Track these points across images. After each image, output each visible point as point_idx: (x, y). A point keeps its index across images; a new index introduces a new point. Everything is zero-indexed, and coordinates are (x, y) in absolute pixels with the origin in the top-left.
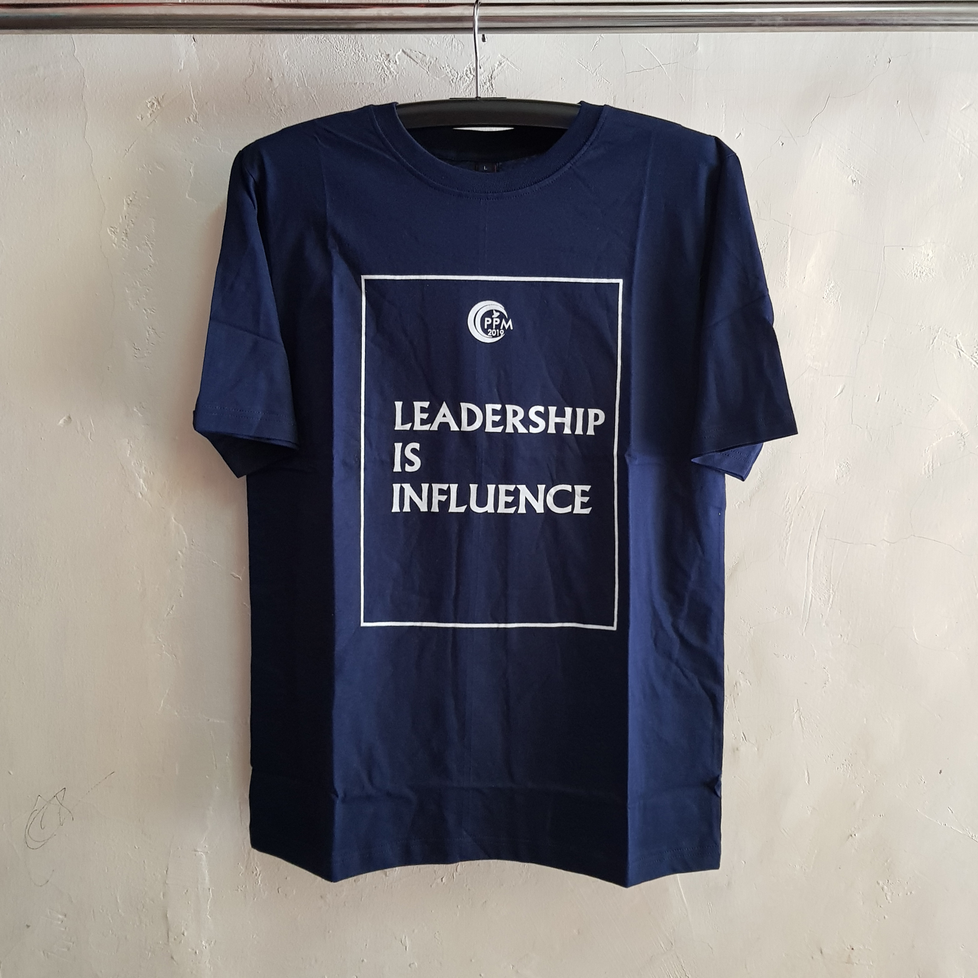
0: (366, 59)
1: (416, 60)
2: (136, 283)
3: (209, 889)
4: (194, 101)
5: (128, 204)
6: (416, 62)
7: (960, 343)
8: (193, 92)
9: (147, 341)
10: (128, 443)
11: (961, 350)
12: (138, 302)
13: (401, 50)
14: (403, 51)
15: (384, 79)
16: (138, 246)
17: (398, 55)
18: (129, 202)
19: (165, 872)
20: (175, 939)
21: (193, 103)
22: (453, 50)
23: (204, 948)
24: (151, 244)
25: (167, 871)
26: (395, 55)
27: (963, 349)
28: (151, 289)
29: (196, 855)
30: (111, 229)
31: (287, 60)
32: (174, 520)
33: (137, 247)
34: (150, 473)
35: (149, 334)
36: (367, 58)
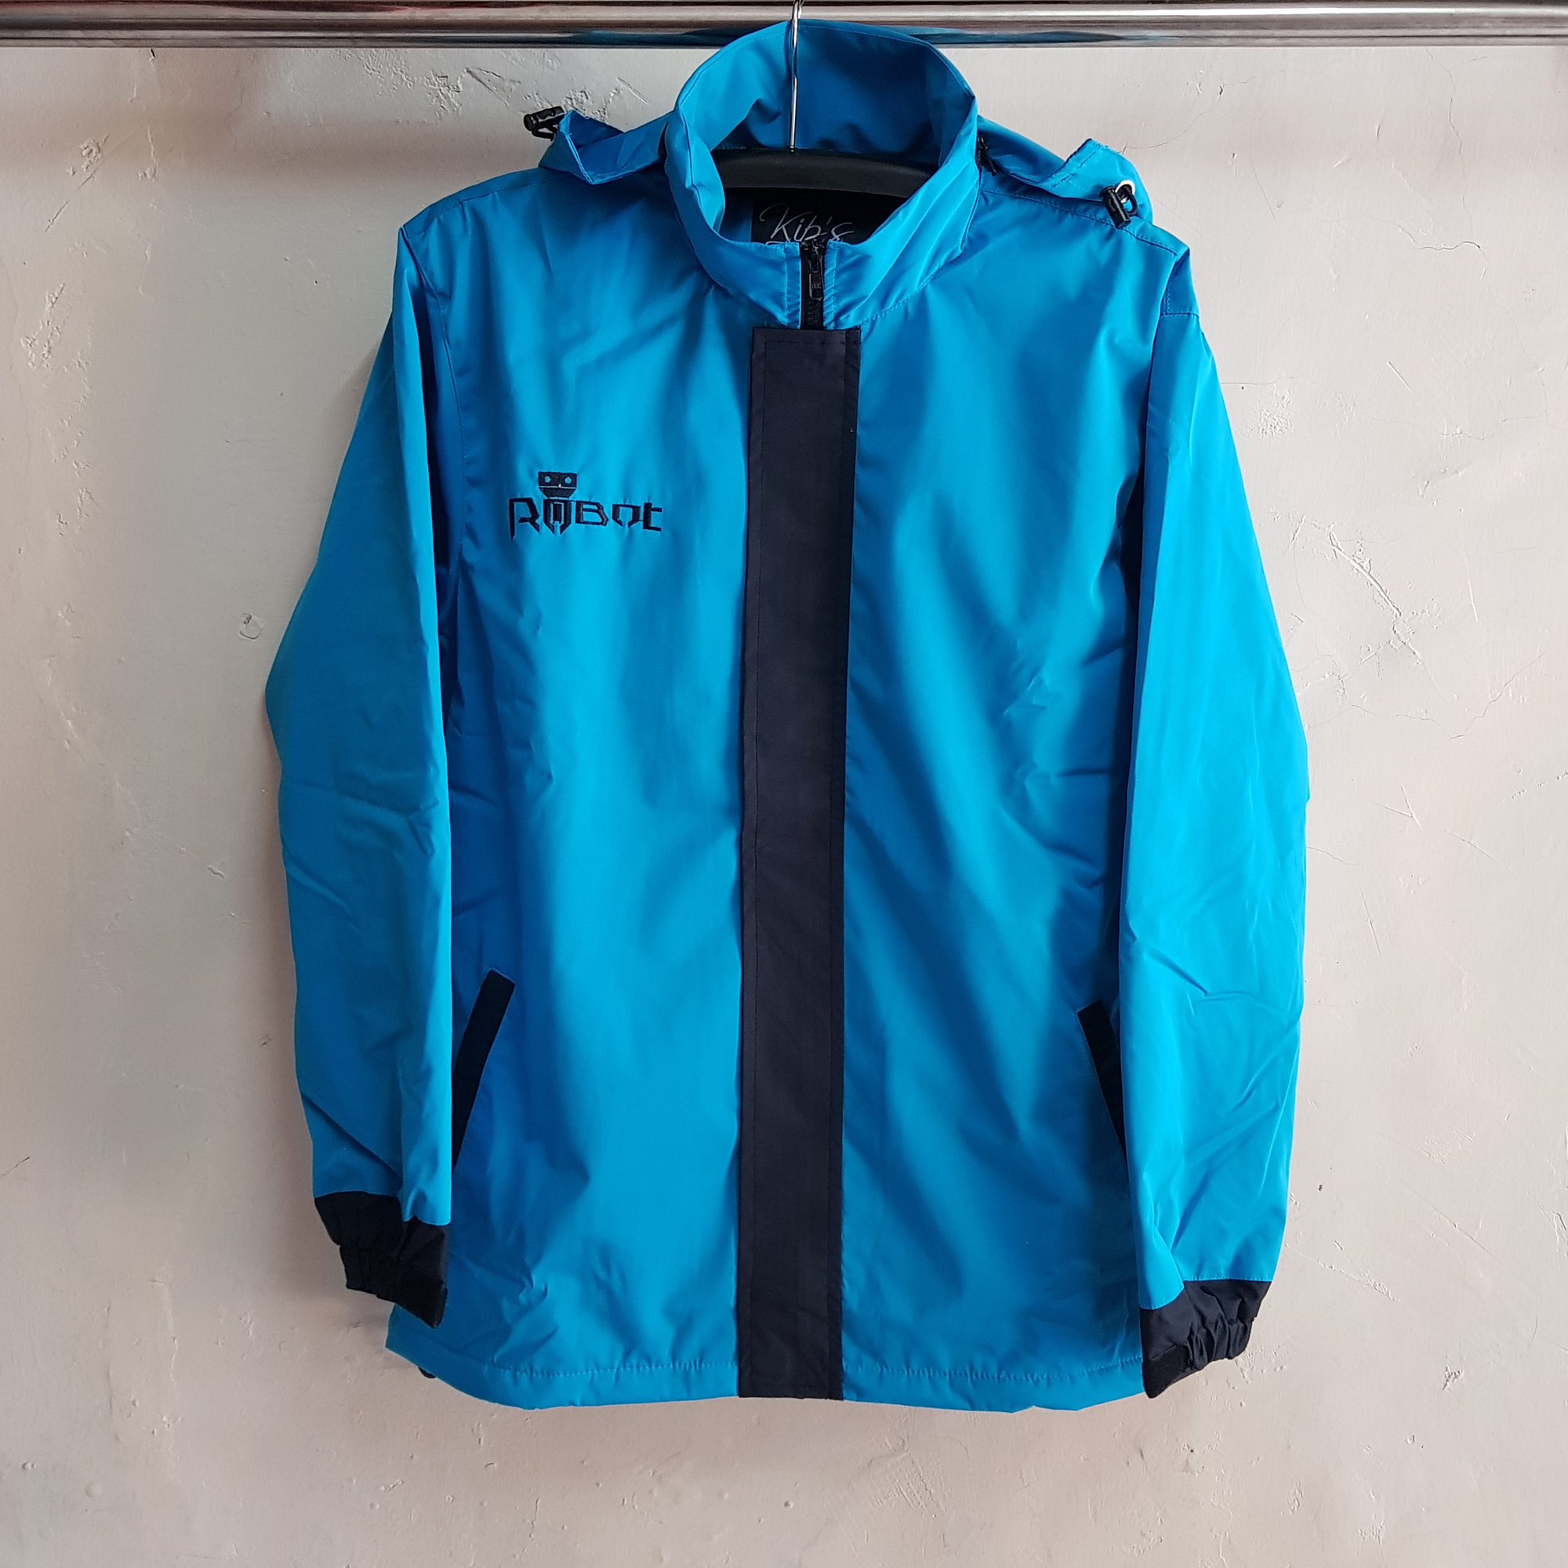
0: (412, 84)
1: (489, 86)
2: (62, 422)
3: (174, 1339)
4: (153, 148)
5: (53, 304)
7: (1335, 536)
8: (151, 133)
9: (78, 510)
10: (49, 665)
11: (1337, 547)
12: (66, 453)
13: (465, 71)
14: (469, 71)
15: (440, 115)
16: (67, 367)
17: (461, 77)
18: (54, 300)
19: (106, 1309)
20: (121, 1411)
21: (151, 149)
22: (546, 71)
23: (166, 1426)
24: (87, 363)
25: (109, 1309)
26: (457, 79)
27: (1339, 546)
28: (83, 432)
29: (153, 1287)
30: (27, 340)
31: (292, 85)
32: (118, 785)
33: (65, 368)
34: (83, 711)
35: (81, 501)
36: (414, 82)
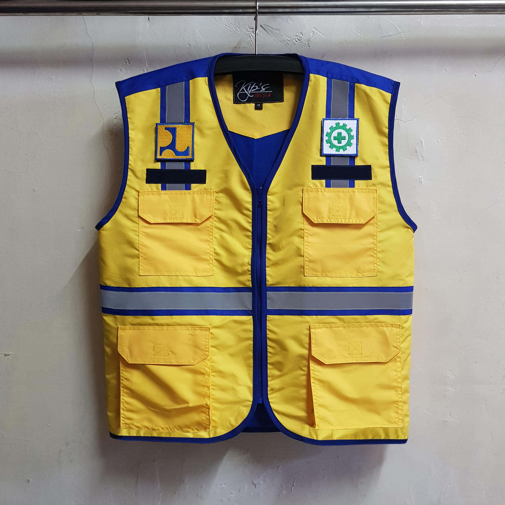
6: (268, 33)
